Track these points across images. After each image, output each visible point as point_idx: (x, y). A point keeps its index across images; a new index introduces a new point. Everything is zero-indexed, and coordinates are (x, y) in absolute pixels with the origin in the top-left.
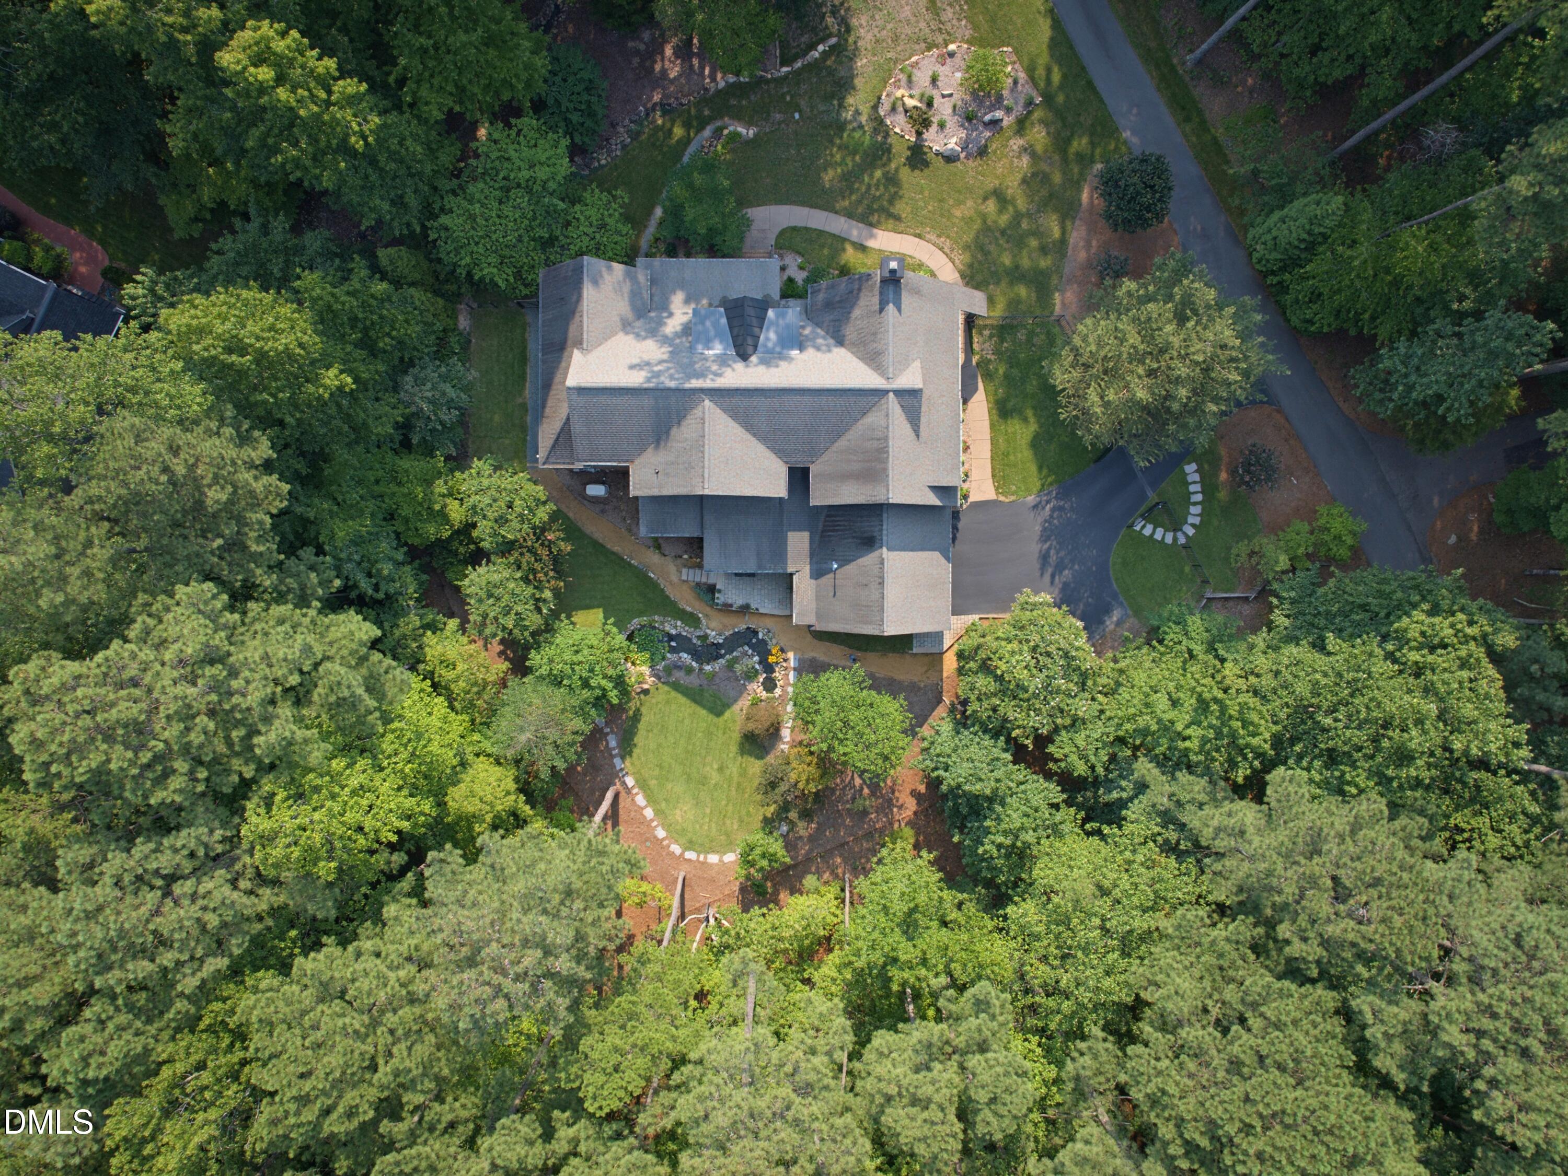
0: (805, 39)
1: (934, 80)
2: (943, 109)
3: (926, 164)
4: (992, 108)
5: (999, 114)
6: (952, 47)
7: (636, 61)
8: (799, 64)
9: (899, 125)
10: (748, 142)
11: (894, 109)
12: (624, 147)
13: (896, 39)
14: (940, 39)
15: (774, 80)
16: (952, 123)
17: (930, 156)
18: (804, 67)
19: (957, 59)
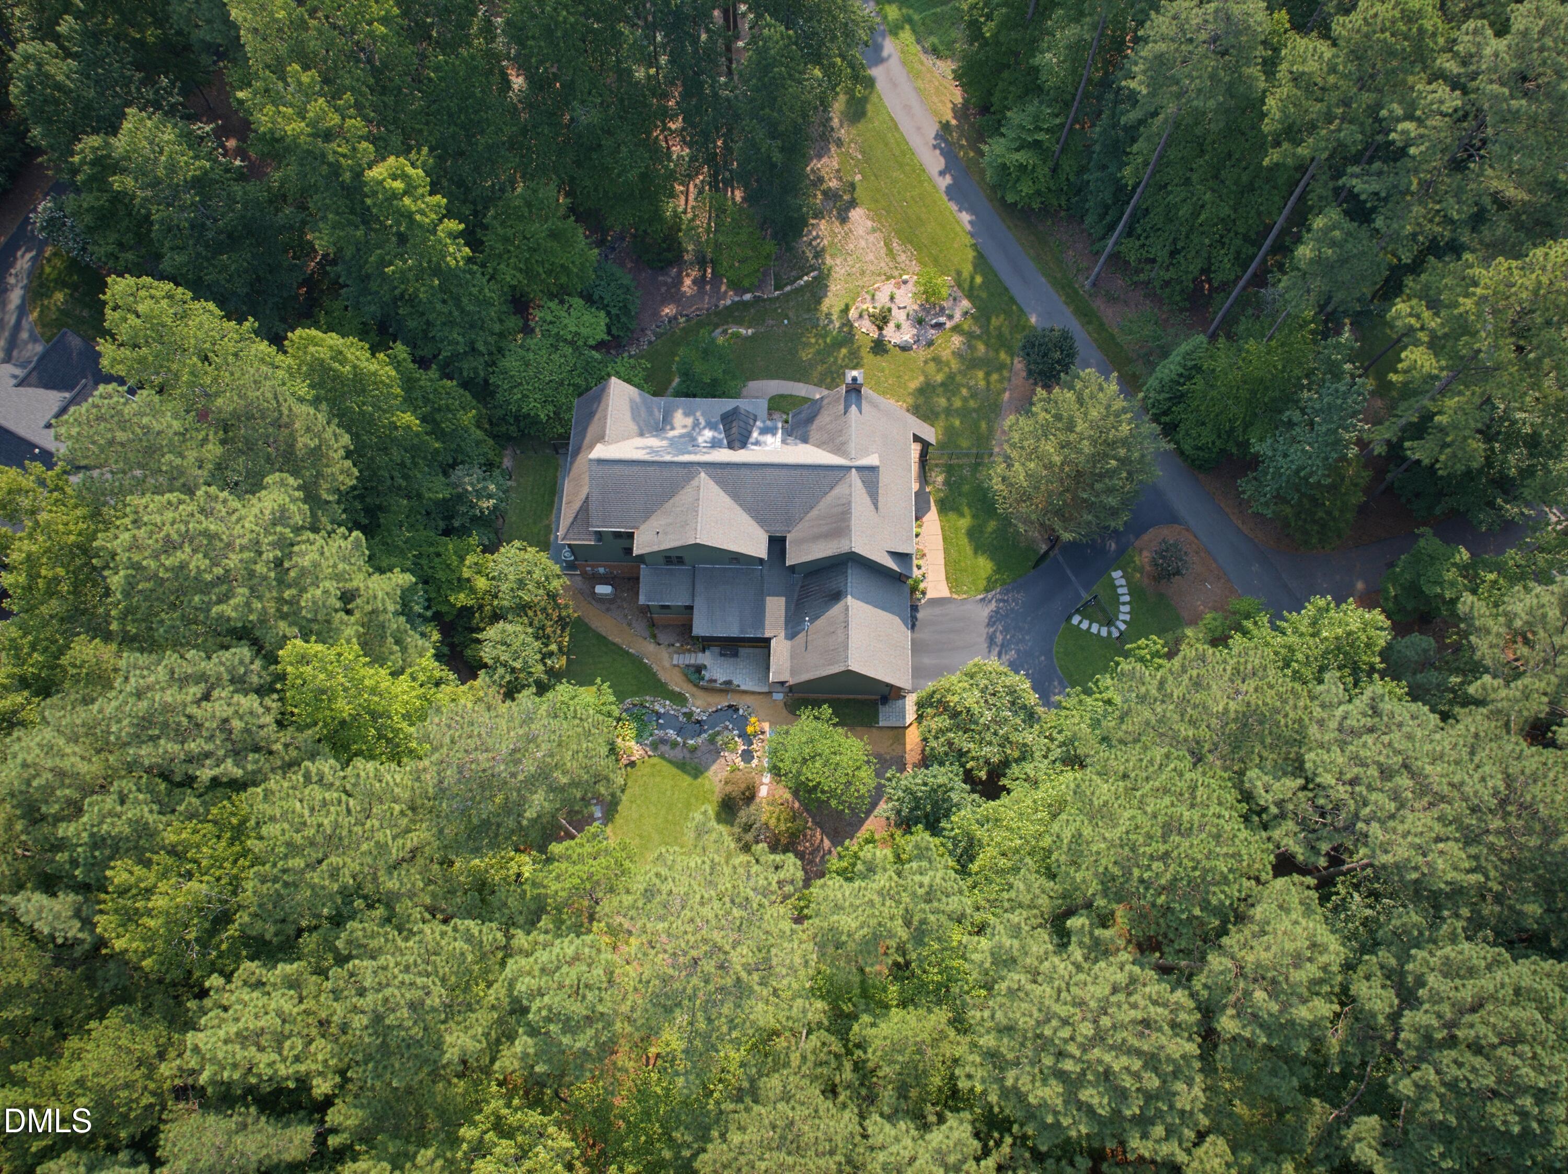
0: (794, 273)
1: (892, 298)
2: (899, 316)
3: (886, 351)
4: (937, 315)
5: (942, 319)
6: (905, 277)
7: (663, 289)
8: (788, 288)
9: (865, 327)
10: (747, 338)
11: (861, 316)
12: (650, 342)
13: (863, 273)
14: (896, 273)
15: (769, 299)
16: (906, 325)
17: (890, 346)
18: (792, 291)
19: (910, 285)
